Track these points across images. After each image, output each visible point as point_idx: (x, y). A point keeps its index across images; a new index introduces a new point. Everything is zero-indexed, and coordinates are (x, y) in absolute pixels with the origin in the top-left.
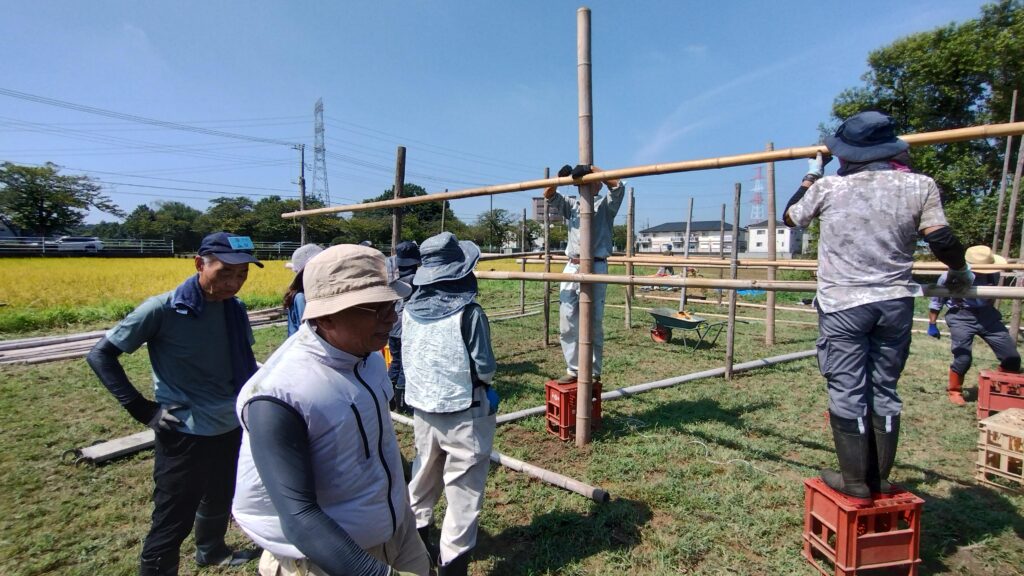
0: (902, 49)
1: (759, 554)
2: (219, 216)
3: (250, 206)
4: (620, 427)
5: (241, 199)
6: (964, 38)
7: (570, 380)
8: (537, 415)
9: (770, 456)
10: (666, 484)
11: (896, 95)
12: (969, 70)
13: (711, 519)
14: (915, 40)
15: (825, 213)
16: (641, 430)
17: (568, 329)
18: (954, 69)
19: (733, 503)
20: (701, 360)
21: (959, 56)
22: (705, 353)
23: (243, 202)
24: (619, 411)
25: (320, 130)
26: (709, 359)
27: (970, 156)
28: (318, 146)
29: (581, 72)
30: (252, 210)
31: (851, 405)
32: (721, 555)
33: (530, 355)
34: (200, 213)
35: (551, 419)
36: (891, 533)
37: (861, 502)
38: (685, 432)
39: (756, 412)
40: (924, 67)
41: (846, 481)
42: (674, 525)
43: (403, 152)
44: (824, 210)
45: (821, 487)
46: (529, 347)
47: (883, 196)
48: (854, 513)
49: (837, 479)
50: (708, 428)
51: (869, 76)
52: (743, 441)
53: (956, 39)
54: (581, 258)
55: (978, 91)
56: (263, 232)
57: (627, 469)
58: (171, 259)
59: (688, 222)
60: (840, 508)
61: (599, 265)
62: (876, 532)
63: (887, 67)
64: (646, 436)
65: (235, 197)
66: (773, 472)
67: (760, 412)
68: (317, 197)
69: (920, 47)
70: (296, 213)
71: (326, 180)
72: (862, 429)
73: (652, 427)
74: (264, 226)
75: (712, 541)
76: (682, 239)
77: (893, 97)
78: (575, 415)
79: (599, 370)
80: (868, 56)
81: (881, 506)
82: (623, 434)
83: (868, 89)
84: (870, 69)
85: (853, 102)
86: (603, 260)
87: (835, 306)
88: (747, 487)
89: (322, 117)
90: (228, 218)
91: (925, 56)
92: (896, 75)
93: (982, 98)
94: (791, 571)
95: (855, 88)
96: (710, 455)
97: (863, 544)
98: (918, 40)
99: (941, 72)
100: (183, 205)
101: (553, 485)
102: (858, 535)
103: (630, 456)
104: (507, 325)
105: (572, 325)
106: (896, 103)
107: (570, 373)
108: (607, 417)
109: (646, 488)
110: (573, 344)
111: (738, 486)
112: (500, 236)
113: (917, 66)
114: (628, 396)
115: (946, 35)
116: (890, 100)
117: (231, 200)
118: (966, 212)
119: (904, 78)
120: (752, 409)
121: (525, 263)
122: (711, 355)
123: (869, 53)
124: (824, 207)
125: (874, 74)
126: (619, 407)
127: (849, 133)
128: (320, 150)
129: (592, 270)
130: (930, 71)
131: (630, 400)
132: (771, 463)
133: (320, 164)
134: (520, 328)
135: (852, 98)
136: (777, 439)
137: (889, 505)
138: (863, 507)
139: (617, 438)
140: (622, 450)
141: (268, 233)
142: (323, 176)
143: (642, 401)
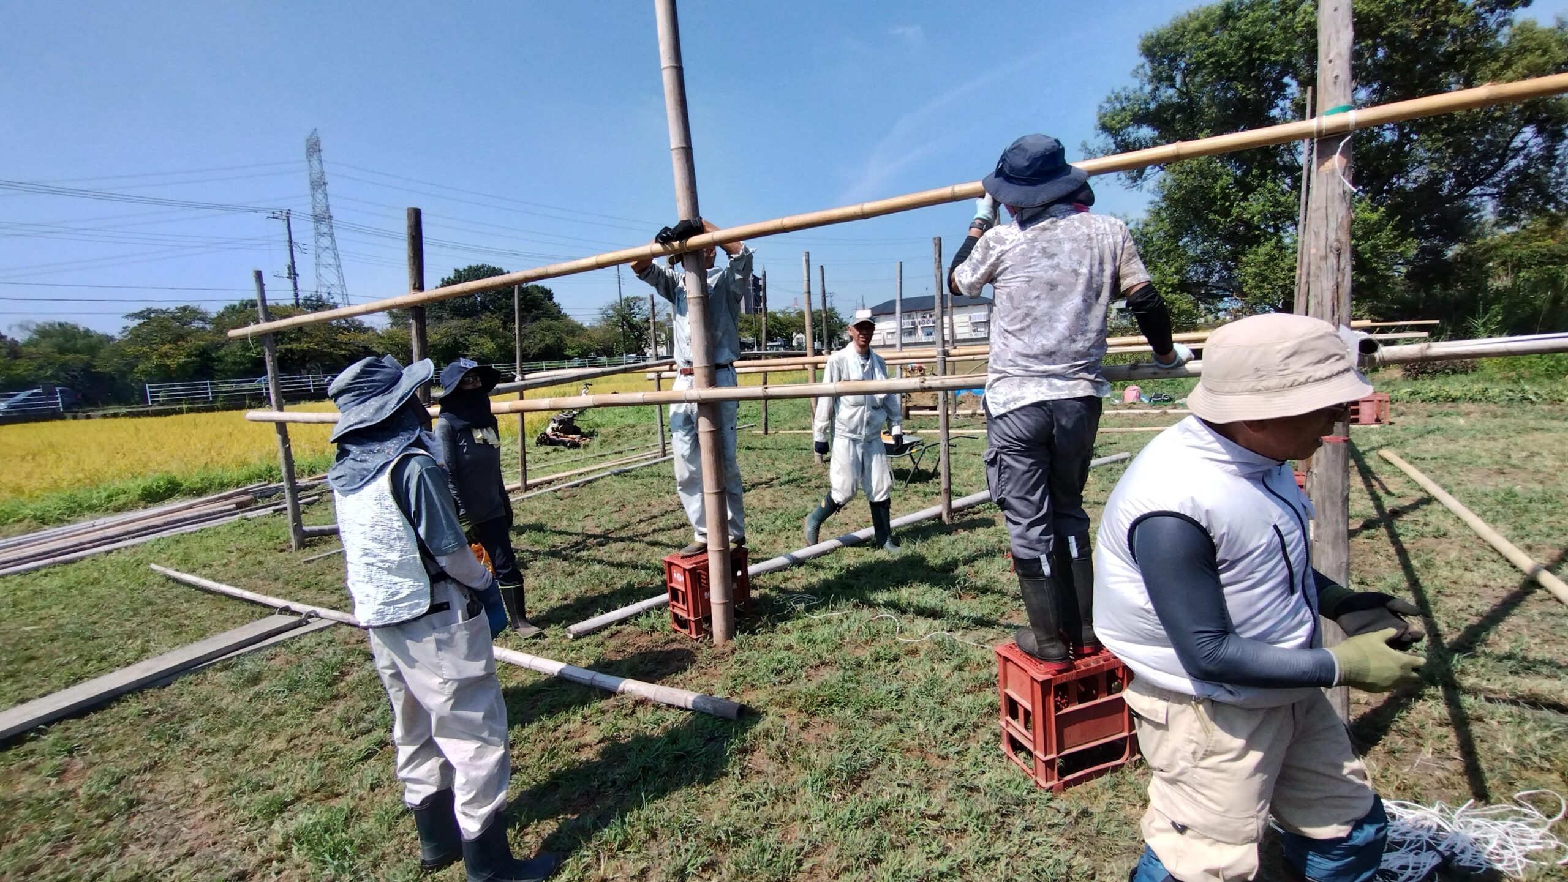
0: (1181, 30)
1: (945, 758)
2: (145, 341)
3: (203, 320)
4: (783, 607)
5: (185, 309)
6: (1257, 14)
7: (699, 549)
8: (659, 607)
9: (983, 622)
10: (833, 681)
11: (1179, 97)
12: (1265, 60)
13: (889, 720)
14: (1197, 18)
15: (999, 278)
16: (809, 609)
17: (687, 475)
18: (1247, 58)
19: (922, 693)
20: (915, 498)
21: (1253, 39)
22: (920, 486)
23: (187, 314)
24: (783, 586)
25: (319, 184)
26: (925, 495)
27: (1274, 181)
28: (318, 211)
29: (667, 79)
30: (209, 327)
31: (1031, 542)
32: (892, 767)
33: (664, 519)
34: (112, 338)
35: (676, 611)
36: (1099, 701)
37: (1055, 666)
38: (872, 605)
39: (976, 563)
40: (1210, 55)
41: (1039, 642)
42: (833, 734)
43: (416, 217)
44: (1000, 274)
45: (1016, 656)
46: (665, 507)
47: (1072, 250)
48: (1050, 681)
49: (1031, 640)
50: (905, 594)
51: (1141, 71)
52: (952, 605)
53: (1246, 16)
54: (695, 365)
55: (1282, 87)
56: (234, 363)
57: (781, 666)
58: (59, 423)
59: (898, 298)
60: (1032, 679)
61: (722, 374)
62: (1080, 703)
63: (1164, 57)
64: (818, 616)
65: (172, 307)
66: (981, 644)
67: (980, 563)
68: (325, 296)
69: (1204, 28)
70: (252, 328)
71: (339, 266)
72: (1046, 569)
73: (825, 603)
74: (232, 353)
75: (884, 750)
76: (913, 323)
77: (1175, 100)
78: (709, 599)
79: (741, 529)
80: (1138, 41)
81: (1083, 668)
82: (786, 618)
83: (1141, 89)
84: (1143, 60)
85: (1123, 109)
86: (729, 366)
87: (1005, 404)
88: (944, 669)
89: (321, 161)
90: (163, 343)
91: (1211, 39)
92: (1177, 68)
93: (1285, 97)
94: (984, 772)
95: (1125, 89)
96: (901, 632)
97: (1064, 722)
98: (1202, 17)
99: (1232, 64)
100: (75, 327)
101: (670, 706)
102: (1058, 709)
103: (790, 647)
104: (636, 477)
105: (693, 468)
106: (1179, 108)
107: (699, 539)
108: (764, 598)
109: (804, 690)
110: (698, 496)
111: (933, 669)
112: (639, 338)
113: (1202, 55)
114: (799, 562)
115: (1236, 9)
116: (1173, 105)
117: (164, 313)
118: (1272, 258)
119: (1187, 72)
120: (970, 561)
121: (659, 378)
122: (927, 490)
123: (1140, 36)
124: (1000, 269)
125: (1148, 67)
126: (786, 580)
127: (1012, 169)
128: (323, 218)
129: (713, 382)
130: (1218, 61)
131: (802, 568)
132: (982, 632)
133: (325, 242)
134: (655, 480)
135: (1121, 103)
136: (996, 596)
137: (1093, 665)
138: (1059, 672)
139: (774, 626)
140: (779, 639)
141: (242, 363)
142: (332, 261)
143: (817, 567)
